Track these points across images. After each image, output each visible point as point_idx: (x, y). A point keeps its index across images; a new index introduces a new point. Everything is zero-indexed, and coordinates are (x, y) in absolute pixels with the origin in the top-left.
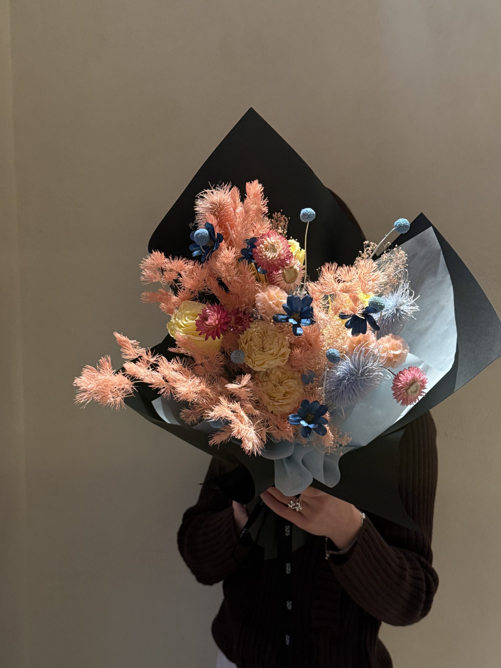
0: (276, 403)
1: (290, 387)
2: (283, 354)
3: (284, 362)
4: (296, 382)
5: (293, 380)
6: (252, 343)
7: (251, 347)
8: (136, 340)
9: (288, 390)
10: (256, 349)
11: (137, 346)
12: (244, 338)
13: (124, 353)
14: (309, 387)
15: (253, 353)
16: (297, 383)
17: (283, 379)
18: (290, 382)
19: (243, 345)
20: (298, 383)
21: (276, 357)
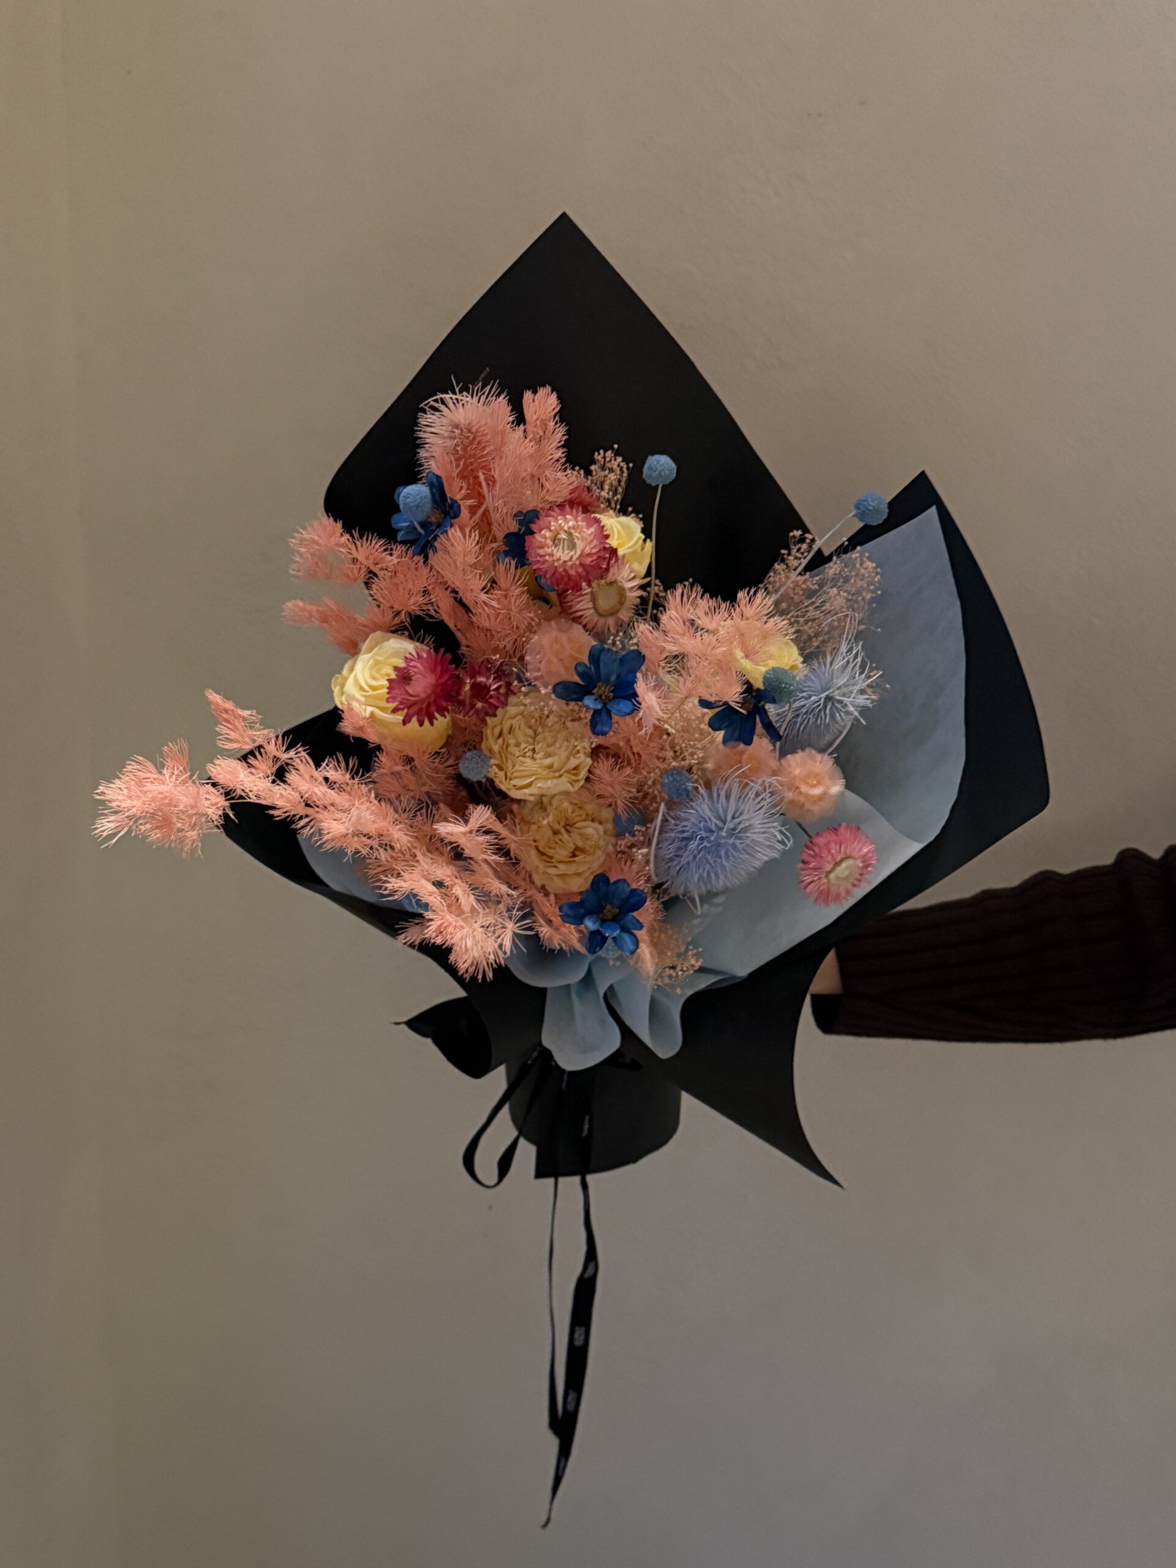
0: (552, 871)
1: (587, 839)
2: (575, 768)
3: (574, 784)
4: (601, 828)
5: (596, 825)
6: (511, 739)
7: (508, 745)
8: (255, 711)
9: (580, 844)
10: (517, 754)
11: (256, 723)
12: (496, 726)
13: (222, 735)
14: (623, 843)
15: (509, 762)
16: (602, 832)
17: (576, 819)
18: (588, 827)
19: (491, 740)
20: (605, 832)
21: (557, 774)
